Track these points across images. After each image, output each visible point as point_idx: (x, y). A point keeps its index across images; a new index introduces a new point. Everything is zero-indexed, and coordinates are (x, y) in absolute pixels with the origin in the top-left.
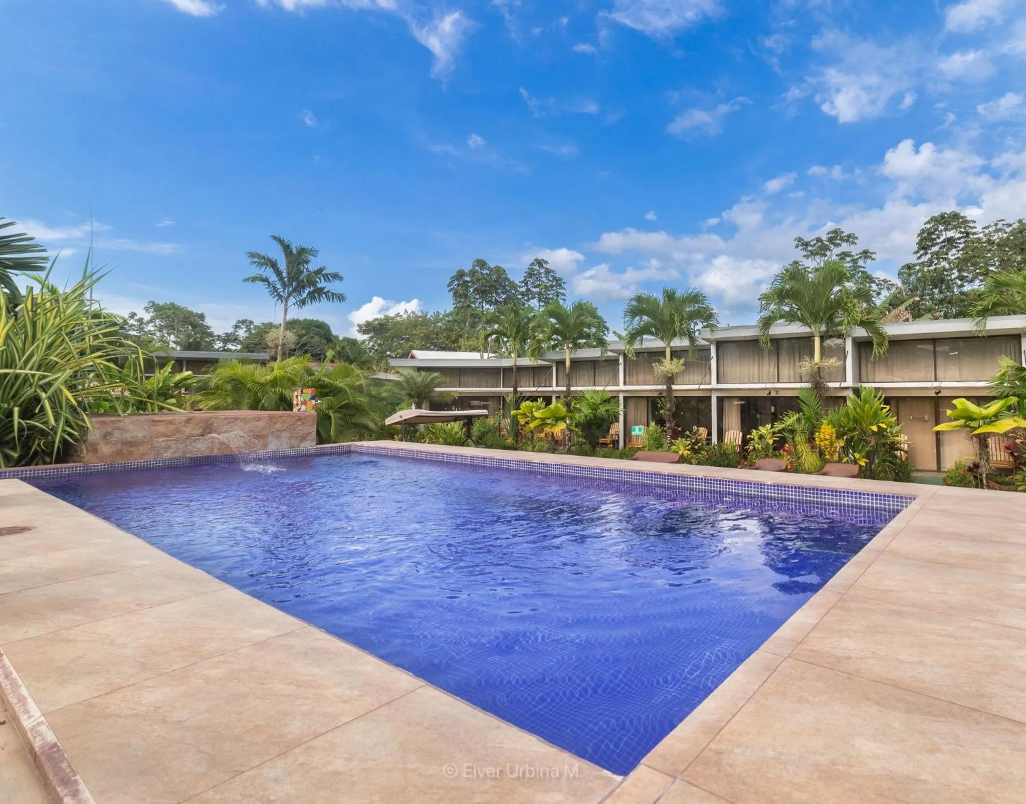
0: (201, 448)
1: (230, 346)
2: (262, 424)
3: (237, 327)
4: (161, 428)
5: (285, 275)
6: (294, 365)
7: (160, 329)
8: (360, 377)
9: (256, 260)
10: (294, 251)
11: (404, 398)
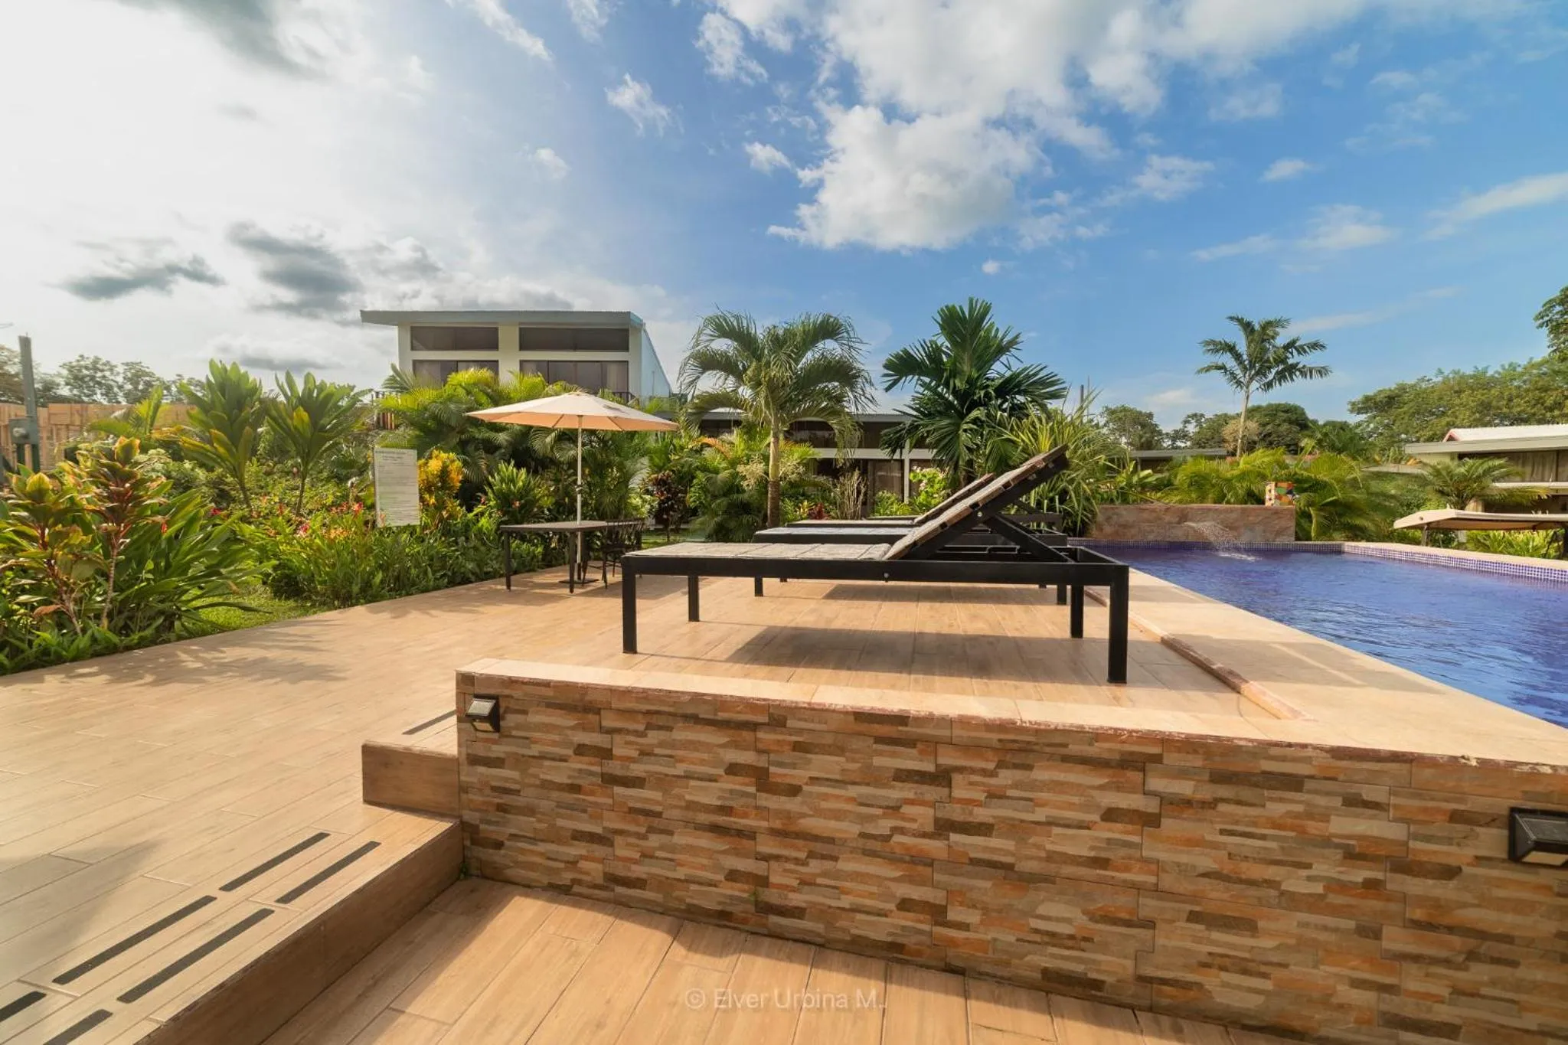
0: (1178, 534)
1: (1179, 443)
2: (1234, 515)
3: (1186, 422)
4: (1145, 515)
5: (1245, 357)
6: (1261, 457)
7: (1113, 431)
8: (1356, 470)
9: (1211, 347)
10: (1257, 327)
11: (1430, 496)
